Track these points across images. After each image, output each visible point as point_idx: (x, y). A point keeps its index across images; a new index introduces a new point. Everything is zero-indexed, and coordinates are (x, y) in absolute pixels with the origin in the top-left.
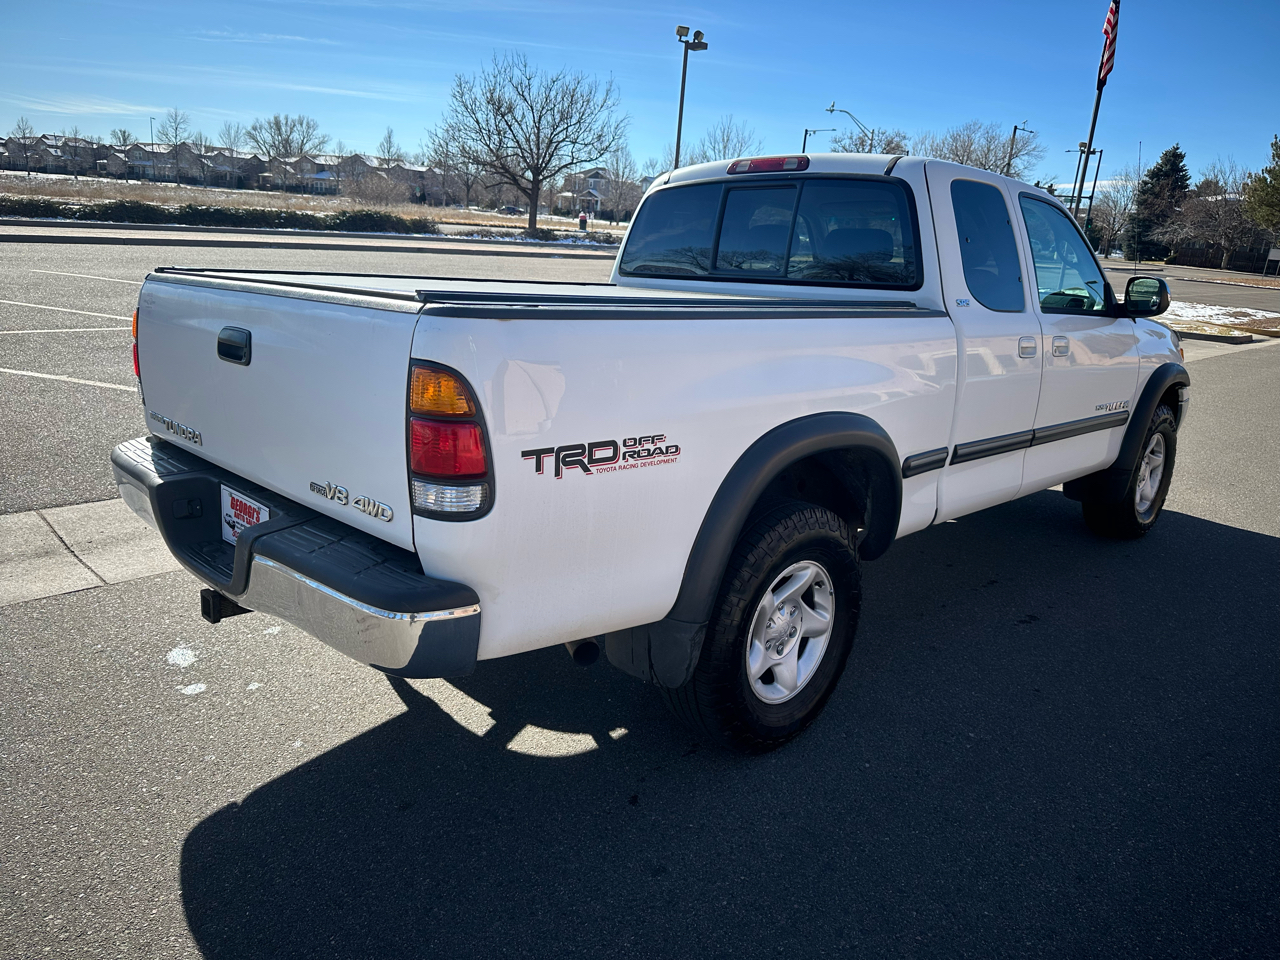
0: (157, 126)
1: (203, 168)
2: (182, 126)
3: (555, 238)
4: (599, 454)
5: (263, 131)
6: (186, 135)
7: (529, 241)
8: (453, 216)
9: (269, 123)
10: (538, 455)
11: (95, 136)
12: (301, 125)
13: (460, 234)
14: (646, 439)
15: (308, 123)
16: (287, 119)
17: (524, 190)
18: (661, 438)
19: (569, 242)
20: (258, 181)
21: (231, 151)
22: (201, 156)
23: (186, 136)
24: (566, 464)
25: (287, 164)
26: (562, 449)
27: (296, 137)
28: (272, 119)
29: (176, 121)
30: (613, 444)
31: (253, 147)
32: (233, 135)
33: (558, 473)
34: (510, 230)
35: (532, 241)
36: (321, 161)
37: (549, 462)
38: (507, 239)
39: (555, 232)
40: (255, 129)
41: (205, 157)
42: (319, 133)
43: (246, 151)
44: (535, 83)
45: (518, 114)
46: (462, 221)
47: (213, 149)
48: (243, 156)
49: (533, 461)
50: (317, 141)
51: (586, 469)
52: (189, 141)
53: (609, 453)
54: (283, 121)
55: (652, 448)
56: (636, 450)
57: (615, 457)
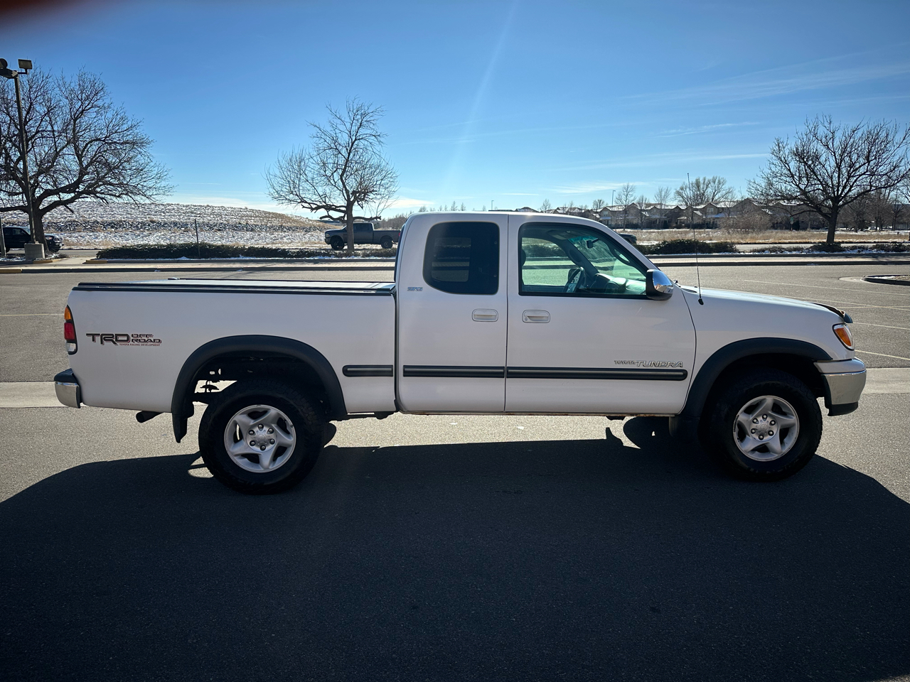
0: (616, 195)
1: (641, 218)
2: (631, 193)
3: (843, 249)
4: (120, 338)
5: (688, 189)
6: (632, 198)
7: (815, 253)
9: (692, 184)
10: (94, 336)
11: (584, 205)
12: (714, 182)
13: (754, 251)
14: (143, 335)
15: (719, 181)
16: (705, 180)
17: (824, 215)
18: (151, 335)
19: (855, 252)
20: (677, 223)
21: (661, 204)
22: (641, 210)
23: (634, 198)
24: (106, 340)
25: (697, 210)
26: (103, 335)
27: (709, 191)
28: (694, 181)
29: (627, 191)
30: (127, 335)
31: (679, 201)
32: (663, 195)
33: (102, 343)
34: (801, 245)
35: (818, 253)
36: (721, 205)
37: (98, 339)
39: (842, 245)
40: (682, 189)
41: (644, 210)
42: (726, 187)
43: (672, 203)
44: (838, 135)
45: (822, 159)
47: (650, 205)
48: (670, 208)
49: (91, 337)
50: (724, 192)
51: (114, 343)
52: (635, 202)
53: (126, 338)
54: (702, 181)
55: (146, 339)
56: (138, 339)
57: (128, 340)
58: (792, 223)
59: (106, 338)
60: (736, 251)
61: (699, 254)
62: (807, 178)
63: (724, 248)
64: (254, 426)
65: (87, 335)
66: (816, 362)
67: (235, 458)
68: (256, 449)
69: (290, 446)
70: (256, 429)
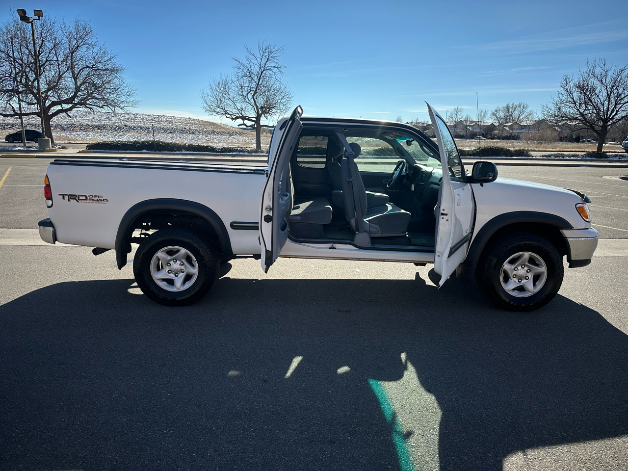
0: (449, 114)
1: (466, 131)
2: (459, 113)
3: (607, 157)
4: (81, 198)
5: (500, 112)
6: (460, 117)
7: (587, 158)
8: (576, 148)
9: (504, 108)
10: (63, 196)
11: (426, 121)
12: (520, 107)
13: (543, 156)
14: (96, 196)
15: (523, 106)
16: (513, 104)
17: (597, 132)
18: (101, 196)
19: (617, 159)
20: (491, 135)
21: (481, 122)
22: (467, 125)
23: (462, 117)
24: (71, 199)
25: (506, 126)
26: (69, 195)
27: (516, 114)
28: (505, 105)
29: (457, 111)
30: (86, 196)
31: (494, 120)
32: (482, 115)
33: (69, 200)
34: (577, 153)
35: (590, 158)
36: (524, 123)
37: (66, 198)
38: (572, 158)
39: (607, 154)
40: (496, 111)
41: (469, 126)
42: (528, 110)
43: (488, 121)
44: (610, 73)
45: (597, 91)
46: (577, 150)
47: (473, 122)
48: (487, 124)
50: (527, 114)
51: (77, 201)
52: (462, 120)
53: (85, 198)
54: (511, 105)
55: (98, 199)
56: (93, 198)
57: (86, 199)
58: (574, 137)
59: (71, 197)
60: (530, 156)
61: (504, 157)
62: (585, 104)
63: (521, 154)
64: (170, 260)
65: (59, 195)
66: (562, 229)
67: (158, 281)
68: (172, 276)
69: (194, 274)
70: (172, 263)
